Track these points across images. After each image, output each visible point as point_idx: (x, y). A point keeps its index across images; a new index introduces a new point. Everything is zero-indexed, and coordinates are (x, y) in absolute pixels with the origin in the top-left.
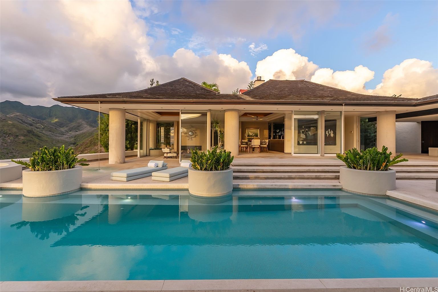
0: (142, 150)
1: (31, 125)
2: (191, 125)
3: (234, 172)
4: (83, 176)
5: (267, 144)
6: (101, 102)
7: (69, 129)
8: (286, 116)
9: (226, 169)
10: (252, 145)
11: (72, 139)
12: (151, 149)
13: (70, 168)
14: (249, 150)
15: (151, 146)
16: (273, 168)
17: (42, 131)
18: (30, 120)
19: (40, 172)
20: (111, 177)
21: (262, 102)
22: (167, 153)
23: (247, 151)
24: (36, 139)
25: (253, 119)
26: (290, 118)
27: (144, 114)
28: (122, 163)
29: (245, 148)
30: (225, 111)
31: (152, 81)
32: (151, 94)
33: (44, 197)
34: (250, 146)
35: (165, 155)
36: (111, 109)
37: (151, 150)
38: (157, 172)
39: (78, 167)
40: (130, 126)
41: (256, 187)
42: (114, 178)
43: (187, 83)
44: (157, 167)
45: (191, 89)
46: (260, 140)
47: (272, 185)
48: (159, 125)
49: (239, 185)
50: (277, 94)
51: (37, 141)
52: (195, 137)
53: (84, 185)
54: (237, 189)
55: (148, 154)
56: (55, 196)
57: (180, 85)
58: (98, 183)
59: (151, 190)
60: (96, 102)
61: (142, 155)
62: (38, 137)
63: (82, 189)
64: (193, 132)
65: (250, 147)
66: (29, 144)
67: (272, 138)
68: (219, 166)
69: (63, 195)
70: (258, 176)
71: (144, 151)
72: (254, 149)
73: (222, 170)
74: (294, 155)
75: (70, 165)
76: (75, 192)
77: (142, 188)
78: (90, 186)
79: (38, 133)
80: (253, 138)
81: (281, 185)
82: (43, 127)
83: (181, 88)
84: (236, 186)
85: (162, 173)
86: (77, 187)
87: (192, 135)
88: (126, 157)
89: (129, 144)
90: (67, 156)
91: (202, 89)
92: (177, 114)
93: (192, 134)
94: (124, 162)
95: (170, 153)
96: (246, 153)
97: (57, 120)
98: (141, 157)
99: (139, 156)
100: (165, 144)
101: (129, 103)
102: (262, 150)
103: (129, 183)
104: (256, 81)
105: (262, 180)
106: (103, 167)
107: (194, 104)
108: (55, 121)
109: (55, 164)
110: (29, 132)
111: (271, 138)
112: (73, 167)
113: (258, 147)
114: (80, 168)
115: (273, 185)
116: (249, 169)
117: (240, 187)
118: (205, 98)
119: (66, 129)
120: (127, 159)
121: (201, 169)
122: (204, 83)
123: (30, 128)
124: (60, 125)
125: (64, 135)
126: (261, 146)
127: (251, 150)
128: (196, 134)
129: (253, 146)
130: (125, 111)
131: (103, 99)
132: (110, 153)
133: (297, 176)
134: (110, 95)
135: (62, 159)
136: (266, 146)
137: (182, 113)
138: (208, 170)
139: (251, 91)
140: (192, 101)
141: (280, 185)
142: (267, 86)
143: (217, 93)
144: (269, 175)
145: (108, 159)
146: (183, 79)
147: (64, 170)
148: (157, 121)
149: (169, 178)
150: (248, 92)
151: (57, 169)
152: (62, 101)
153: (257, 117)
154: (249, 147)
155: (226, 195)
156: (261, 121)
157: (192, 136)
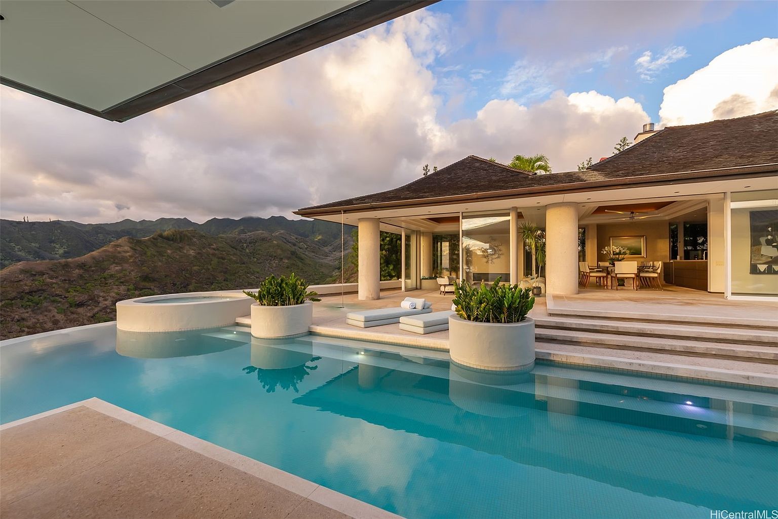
0: (410, 279)
1: (294, 245)
2: (492, 237)
3: (537, 326)
4: (314, 316)
5: (659, 271)
6: (345, 212)
7: (333, 249)
8: (712, 207)
9: (518, 321)
10: (616, 274)
11: (337, 262)
12: (423, 279)
13: (297, 303)
14: (609, 283)
15: (424, 272)
16: (646, 327)
17: (305, 252)
18: (293, 238)
19: (266, 307)
20: (347, 320)
21: (627, 181)
22: (445, 286)
23: (607, 286)
24: (299, 262)
25: (623, 217)
26: (721, 210)
27: (410, 223)
28: (374, 299)
29: (602, 278)
30: (546, 207)
31: (425, 168)
32: (415, 191)
33: (269, 339)
34: (613, 275)
35: (442, 289)
36: (360, 220)
37: (423, 281)
38: (410, 318)
39: (308, 302)
40: (394, 243)
41: (589, 363)
42: (350, 322)
43: (477, 165)
44: (415, 308)
45: (483, 173)
46: (636, 262)
47: (631, 364)
48: (436, 239)
49: (550, 354)
50: (681, 159)
51: (300, 264)
52: (499, 257)
53: (312, 328)
54: (545, 362)
55: (418, 287)
56: (280, 339)
57: (464, 169)
58: (330, 326)
59: (394, 345)
60: (338, 212)
61: (410, 287)
62: (301, 259)
63: (311, 333)
64: (494, 249)
65: (612, 277)
66: (292, 269)
67: (681, 259)
68: (502, 315)
69: (288, 339)
70: (601, 340)
71: (411, 282)
72: (621, 282)
73: (508, 322)
74: (731, 298)
75: (298, 299)
76: (302, 337)
77: (383, 340)
78: (319, 329)
79: (301, 254)
80: (623, 259)
81: (655, 366)
82: (306, 246)
83: (464, 175)
84: (542, 356)
85: (414, 318)
86: (305, 330)
87: (492, 255)
88: (382, 290)
89: (393, 269)
90: (294, 287)
91: (503, 172)
92: (456, 220)
93: (493, 253)
94: (379, 298)
95: (449, 285)
96: (604, 289)
97: (320, 237)
98: (407, 290)
99: (403, 288)
100: (448, 271)
101: (379, 209)
102: (644, 283)
103: (369, 331)
104: (639, 134)
105: (612, 350)
106: (348, 304)
107: (479, 200)
108: (319, 238)
109: (281, 298)
110: (293, 253)
111: (678, 257)
112: (301, 303)
113: (633, 278)
114: (309, 304)
115: (633, 363)
116: (582, 324)
117: (552, 358)
118: (501, 188)
119: (330, 248)
120: (382, 294)
121: (469, 318)
122: (518, 158)
123: (293, 248)
124: (324, 243)
125: (327, 256)
126: (641, 275)
127: (616, 283)
128: (500, 253)
129: (618, 276)
130: (378, 221)
131: (348, 206)
132: (359, 283)
133: (713, 351)
134: (358, 199)
135: (288, 292)
136: (656, 275)
137: (464, 218)
138: (481, 321)
139: (609, 161)
140: (475, 197)
141: (651, 365)
142: (656, 142)
143: (531, 174)
144: (629, 342)
145: (357, 292)
146: (470, 157)
147: (290, 306)
148: (433, 233)
149: (422, 329)
150: (603, 164)
151: (283, 305)
152: (302, 215)
153: (632, 213)
154: (609, 276)
155: (515, 371)
156: (642, 220)
157: (493, 257)
